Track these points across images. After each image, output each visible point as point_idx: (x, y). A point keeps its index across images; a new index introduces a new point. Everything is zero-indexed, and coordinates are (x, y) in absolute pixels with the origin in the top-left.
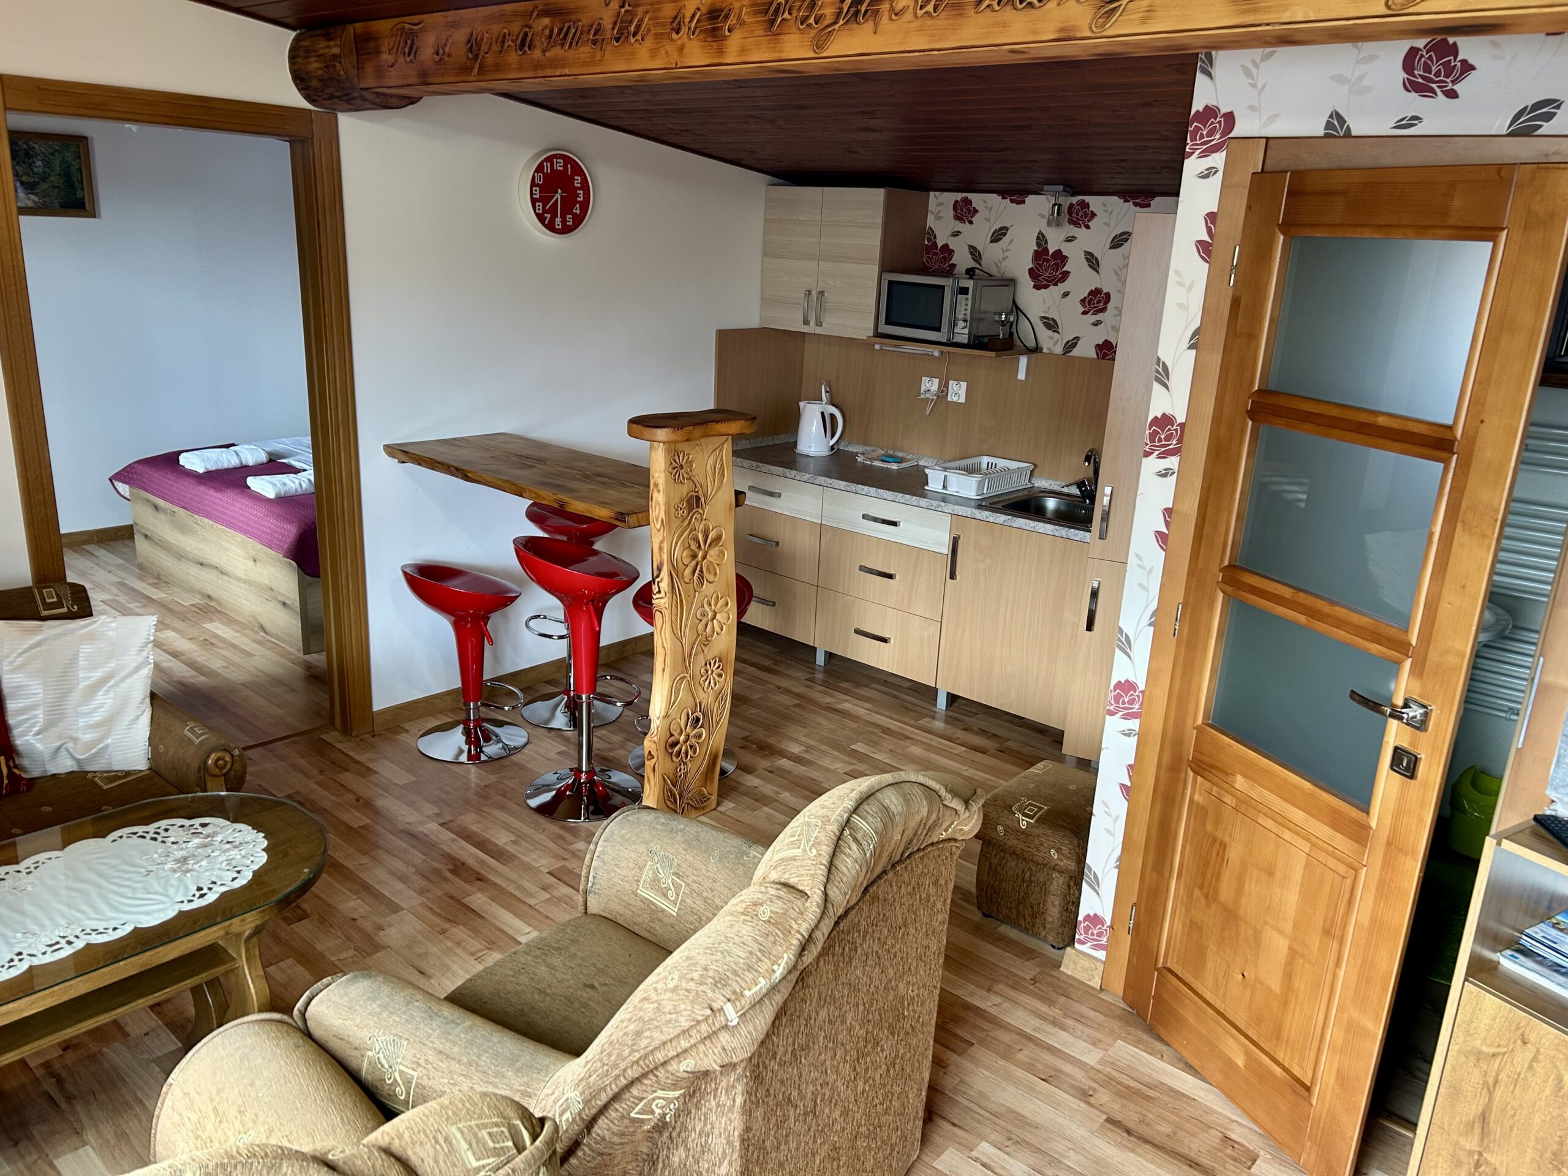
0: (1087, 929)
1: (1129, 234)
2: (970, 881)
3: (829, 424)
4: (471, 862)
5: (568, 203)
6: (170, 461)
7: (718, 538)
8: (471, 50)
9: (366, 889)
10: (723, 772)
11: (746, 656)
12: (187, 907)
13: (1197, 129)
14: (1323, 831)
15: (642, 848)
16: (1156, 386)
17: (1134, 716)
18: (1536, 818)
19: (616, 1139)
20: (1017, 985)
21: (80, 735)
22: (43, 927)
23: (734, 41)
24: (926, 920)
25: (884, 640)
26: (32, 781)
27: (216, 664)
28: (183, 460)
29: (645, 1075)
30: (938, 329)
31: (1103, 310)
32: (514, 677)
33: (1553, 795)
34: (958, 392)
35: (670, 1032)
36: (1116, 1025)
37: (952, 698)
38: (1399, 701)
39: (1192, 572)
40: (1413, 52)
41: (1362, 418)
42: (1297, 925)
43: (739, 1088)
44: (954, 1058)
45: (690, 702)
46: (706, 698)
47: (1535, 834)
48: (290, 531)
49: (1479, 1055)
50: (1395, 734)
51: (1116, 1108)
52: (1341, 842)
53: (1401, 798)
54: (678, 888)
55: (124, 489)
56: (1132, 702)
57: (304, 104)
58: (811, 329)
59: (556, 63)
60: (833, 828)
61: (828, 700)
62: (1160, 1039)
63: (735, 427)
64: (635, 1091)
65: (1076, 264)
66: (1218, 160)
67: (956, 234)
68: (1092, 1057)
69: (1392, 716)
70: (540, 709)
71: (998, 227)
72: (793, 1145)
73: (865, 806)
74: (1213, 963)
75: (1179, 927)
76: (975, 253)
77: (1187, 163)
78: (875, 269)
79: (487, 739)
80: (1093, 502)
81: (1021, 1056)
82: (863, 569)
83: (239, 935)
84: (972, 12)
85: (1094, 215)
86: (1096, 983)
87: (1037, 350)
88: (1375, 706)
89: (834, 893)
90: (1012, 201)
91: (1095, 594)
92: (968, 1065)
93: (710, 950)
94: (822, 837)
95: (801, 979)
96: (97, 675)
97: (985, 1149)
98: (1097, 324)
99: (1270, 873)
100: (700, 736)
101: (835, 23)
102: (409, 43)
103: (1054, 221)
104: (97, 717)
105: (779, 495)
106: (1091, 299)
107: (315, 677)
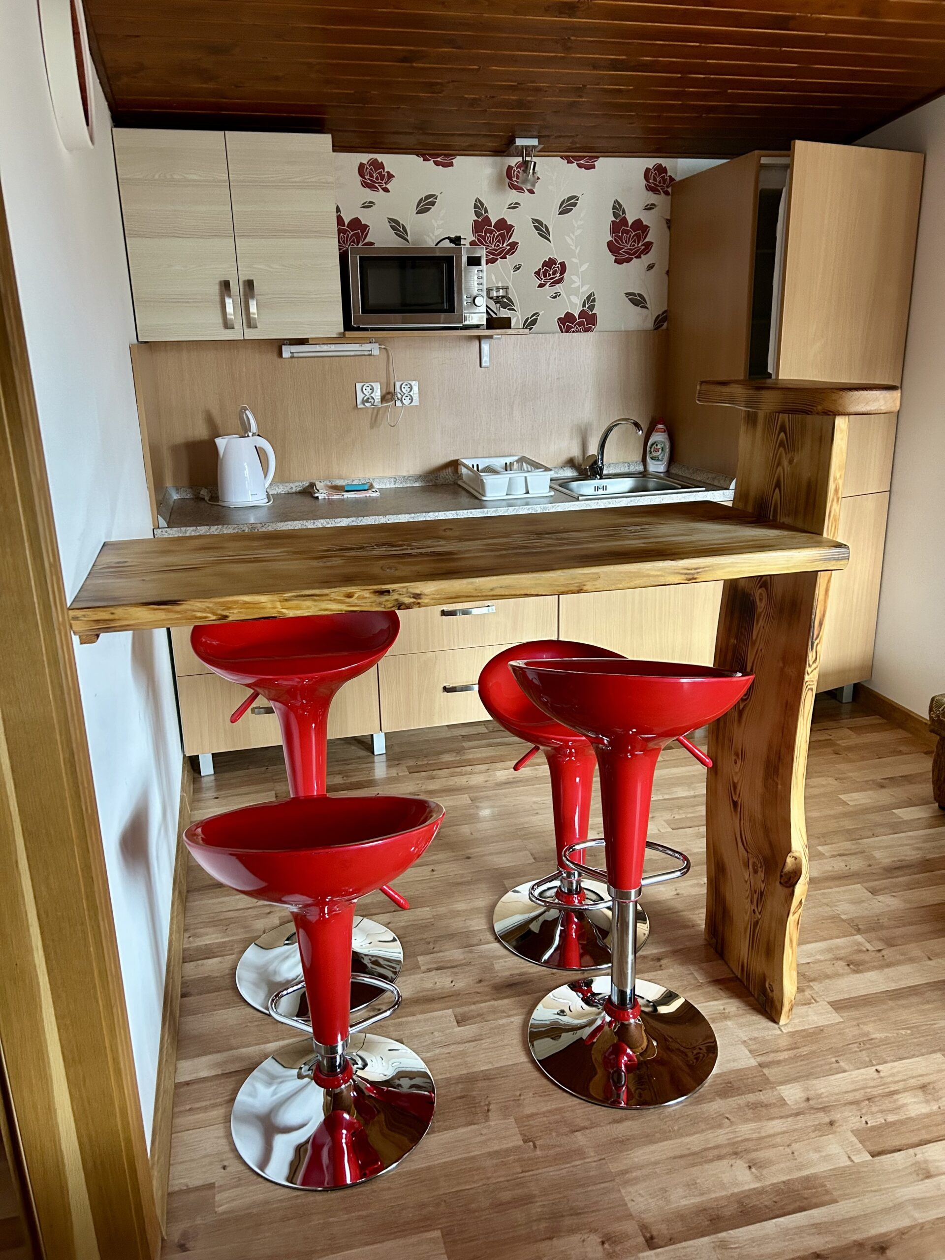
1: (577, 198)
31: (560, 281)
34: (409, 394)
65: (523, 233)
67: (369, 205)
71: (423, 195)
76: (397, 228)
90: (437, 164)
98: (555, 296)
106: (546, 271)
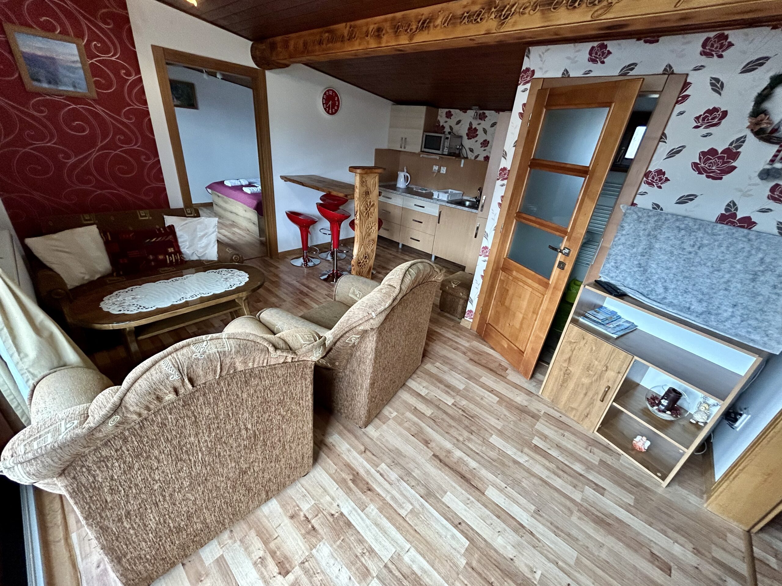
0: (468, 314)
1: (496, 123)
2: (438, 302)
3: (406, 179)
4: (305, 291)
5: (333, 105)
6: (222, 183)
7: (373, 205)
8: (304, 46)
9: (277, 296)
10: (372, 273)
11: (380, 245)
12: (227, 289)
13: (523, 76)
14: (536, 285)
15: (350, 284)
16: (503, 158)
17: (487, 256)
18: (596, 281)
19: (342, 348)
20: (449, 327)
21: (198, 250)
22: (189, 292)
23: (385, 38)
24: (427, 302)
25: (419, 241)
26: (187, 261)
27: (236, 239)
28: (225, 183)
29: (350, 330)
30: (439, 150)
31: (487, 146)
32: (316, 246)
33: (601, 275)
34: (443, 170)
35: (357, 319)
36: (474, 337)
37: (436, 257)
38: (562, 248)
39: (507, 215)
40: (593, 48)
41: (562, 165)
42: (526, 311)
43: (375, 336)
44: (431, 343)
45: (364, 252)
46: (369, 251)
47: (595, 285)
48: (255, 203)
49: (571, 343)
50: (560, 257)
51: (472, 356)
52: (541, 288)
53: (559, 275)
54: (360, 294)
55: (209, 191)
56: (486, 252)
57: (255, 67)
58: (403, 149)
59: (329, 49)
60: (404, 271)
61: (402, 257)
62: (485, 341)
63: (379, 171)
64: (347, 335)
65: (480, 132)
66: (528, 86)
67: (446, 122)
68: (467, 345)
69: (560, 252)
70: (324, 255)
71: (458, 120)
72: (388, 354)
73: (413, 266)
74: (502, 320)
75: (493, 312)
76: (451, 128)
77: (519, 87)
78: (422, 131)
79: (309, 261)
80: (479, 203)
81: (449, 344)
82: (413, 220)
83: (241, 298)
84: (459, 25)
85: (486, 117)
86: (469, 328)
87: (467, 158)
88: (555, 249)
89: (403, 287)
90: (463, 112)
91: (478, 228)
92: (433, 344)
93: (368, 300)
94: (401, 273)
95: (392, 310)
96: (202, 234)
97: (438, 364)
98: (485, 150)
99: (520, 297)
100: (366, 261)
101: (416, 31)
102: (286, 45)
103: (475, 118)
104: (203, 245)
105: (391, 198)
106: (484, 143)
107: (262, 243)
